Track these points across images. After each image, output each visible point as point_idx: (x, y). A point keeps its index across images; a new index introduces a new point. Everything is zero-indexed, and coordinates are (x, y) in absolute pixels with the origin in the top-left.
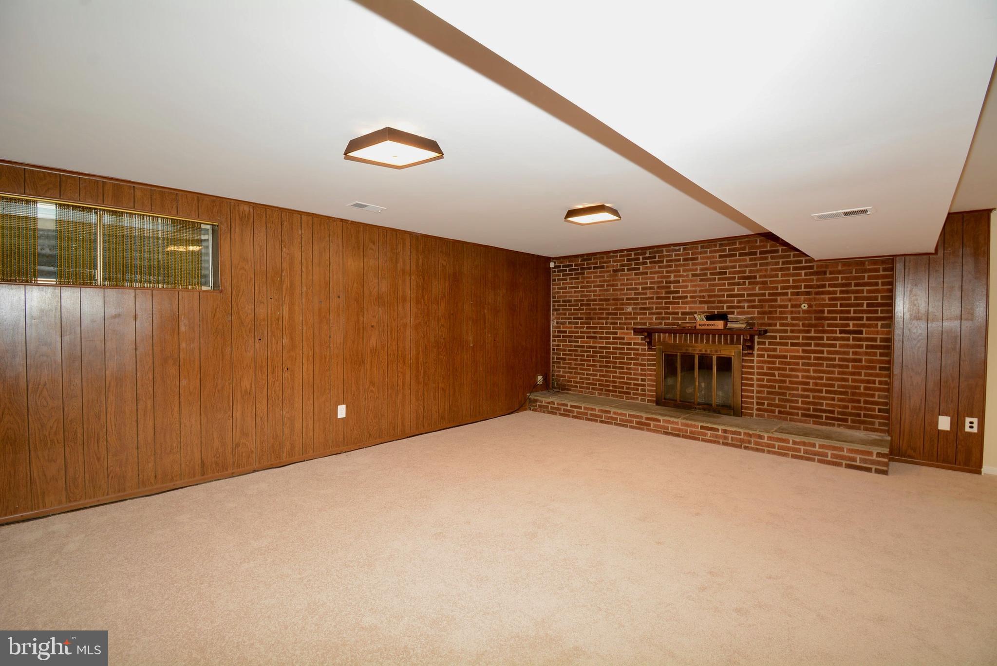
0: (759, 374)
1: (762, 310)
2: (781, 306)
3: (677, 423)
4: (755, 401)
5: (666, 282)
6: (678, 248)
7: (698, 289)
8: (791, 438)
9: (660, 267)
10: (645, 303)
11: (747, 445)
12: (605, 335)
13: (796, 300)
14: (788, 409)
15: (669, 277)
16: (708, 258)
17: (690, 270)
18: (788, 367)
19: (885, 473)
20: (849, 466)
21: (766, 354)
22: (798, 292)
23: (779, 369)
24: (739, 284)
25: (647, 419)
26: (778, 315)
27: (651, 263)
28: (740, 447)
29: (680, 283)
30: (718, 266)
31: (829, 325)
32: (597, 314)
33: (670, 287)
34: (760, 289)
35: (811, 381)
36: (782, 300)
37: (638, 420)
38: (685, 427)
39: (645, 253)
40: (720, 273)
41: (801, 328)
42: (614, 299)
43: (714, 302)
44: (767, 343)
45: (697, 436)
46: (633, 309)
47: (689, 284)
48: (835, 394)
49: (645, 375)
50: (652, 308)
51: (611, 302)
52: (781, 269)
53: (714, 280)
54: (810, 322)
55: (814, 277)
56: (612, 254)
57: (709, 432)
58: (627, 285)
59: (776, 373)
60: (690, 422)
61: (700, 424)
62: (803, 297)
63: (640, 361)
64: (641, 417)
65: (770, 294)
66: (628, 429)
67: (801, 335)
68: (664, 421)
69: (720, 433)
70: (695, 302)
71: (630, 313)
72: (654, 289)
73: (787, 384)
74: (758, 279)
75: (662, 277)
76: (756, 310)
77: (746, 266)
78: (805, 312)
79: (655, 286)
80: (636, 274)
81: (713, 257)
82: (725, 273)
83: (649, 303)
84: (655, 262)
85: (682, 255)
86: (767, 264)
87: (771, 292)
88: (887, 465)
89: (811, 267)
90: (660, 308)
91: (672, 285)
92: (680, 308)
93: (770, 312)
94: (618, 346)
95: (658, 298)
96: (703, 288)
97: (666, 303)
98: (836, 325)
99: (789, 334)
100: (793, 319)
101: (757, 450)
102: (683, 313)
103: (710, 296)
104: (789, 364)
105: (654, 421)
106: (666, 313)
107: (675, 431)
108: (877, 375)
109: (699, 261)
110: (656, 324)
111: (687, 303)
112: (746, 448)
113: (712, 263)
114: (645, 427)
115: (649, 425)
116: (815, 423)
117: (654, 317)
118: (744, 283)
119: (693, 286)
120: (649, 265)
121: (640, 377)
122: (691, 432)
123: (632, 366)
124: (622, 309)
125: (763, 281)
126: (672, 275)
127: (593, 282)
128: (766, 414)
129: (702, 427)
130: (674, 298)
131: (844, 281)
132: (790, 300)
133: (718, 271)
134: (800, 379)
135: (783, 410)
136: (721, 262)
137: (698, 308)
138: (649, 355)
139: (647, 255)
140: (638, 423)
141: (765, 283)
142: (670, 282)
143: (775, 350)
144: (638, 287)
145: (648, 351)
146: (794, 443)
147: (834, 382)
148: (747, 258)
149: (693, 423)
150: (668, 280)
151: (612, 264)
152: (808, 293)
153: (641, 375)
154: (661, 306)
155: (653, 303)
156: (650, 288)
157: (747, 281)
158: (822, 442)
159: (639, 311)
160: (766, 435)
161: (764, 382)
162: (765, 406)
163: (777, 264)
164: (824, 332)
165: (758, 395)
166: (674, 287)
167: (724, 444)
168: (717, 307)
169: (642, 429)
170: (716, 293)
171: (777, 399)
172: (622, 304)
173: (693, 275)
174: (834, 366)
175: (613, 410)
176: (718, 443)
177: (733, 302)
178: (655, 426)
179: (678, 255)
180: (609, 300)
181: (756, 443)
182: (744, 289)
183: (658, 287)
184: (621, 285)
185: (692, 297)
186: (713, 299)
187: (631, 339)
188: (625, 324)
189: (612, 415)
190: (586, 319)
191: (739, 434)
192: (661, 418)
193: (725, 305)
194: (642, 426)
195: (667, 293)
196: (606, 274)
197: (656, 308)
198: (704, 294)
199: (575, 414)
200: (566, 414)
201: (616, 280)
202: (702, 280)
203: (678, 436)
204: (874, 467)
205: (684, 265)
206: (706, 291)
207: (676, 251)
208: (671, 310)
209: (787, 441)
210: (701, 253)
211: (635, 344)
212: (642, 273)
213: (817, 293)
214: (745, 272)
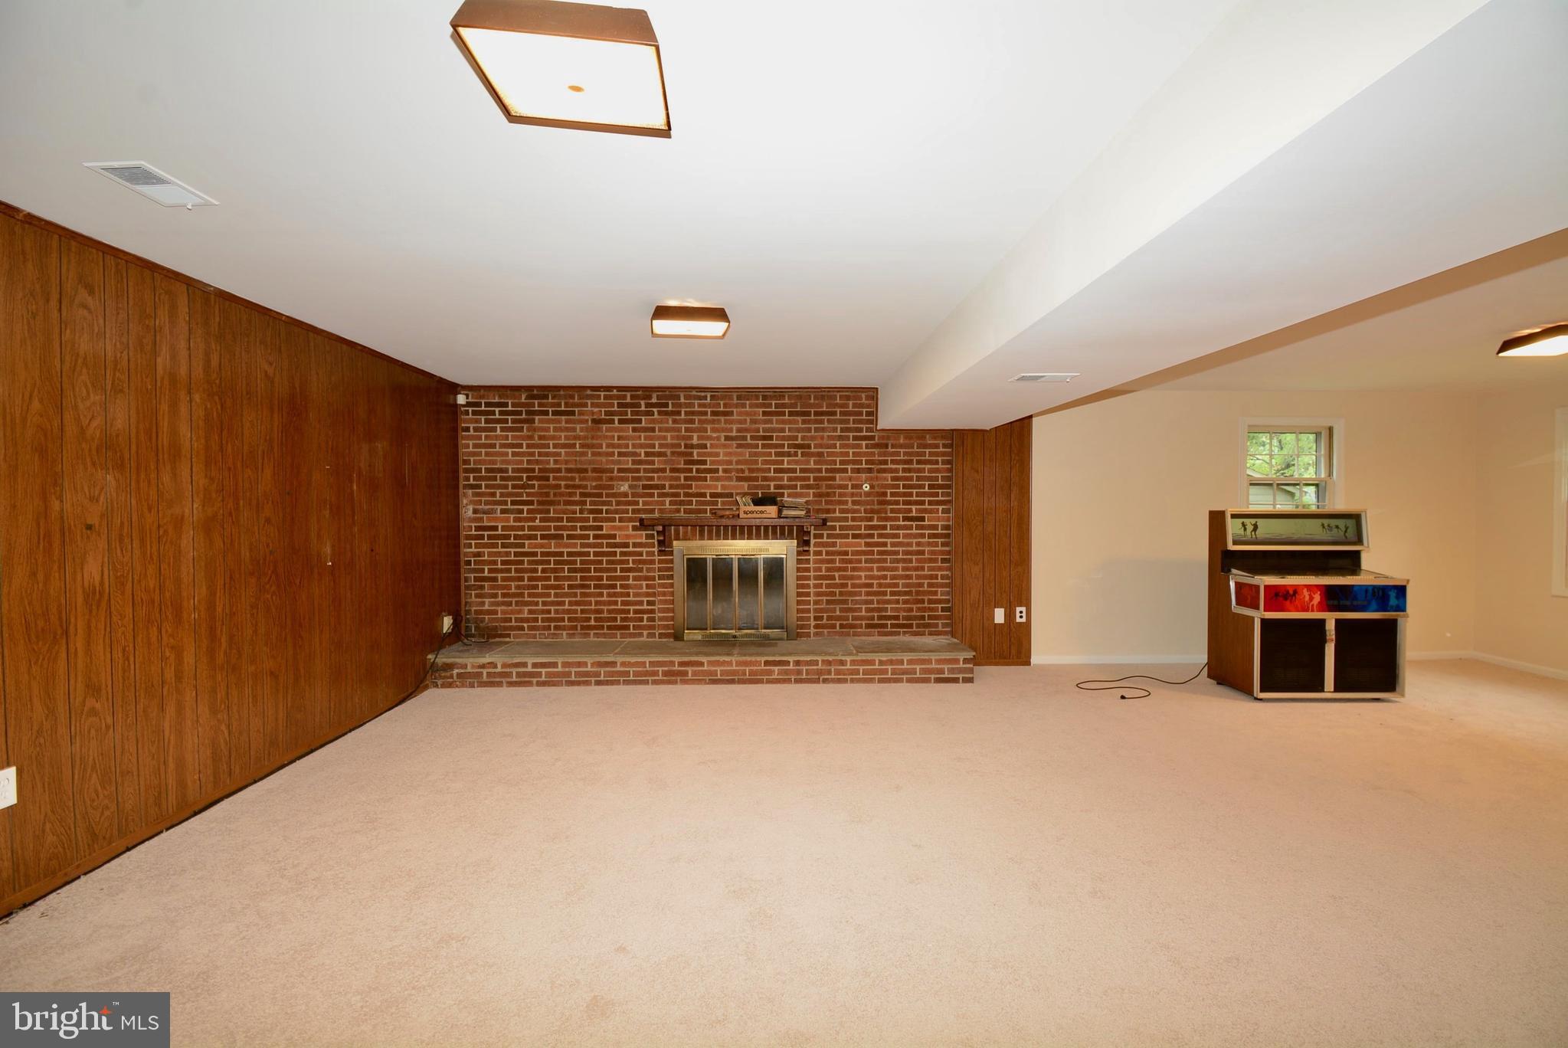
0: (816, 578)
1: (818, 491)
2: (840, 487)
3: (730, 663)
4: (812, 615)
5: (686, 446)
6: (703, 394)
7: (734, 459)
8: (877, 657)
9: (675, 421)
10: (652, 479)
11: (826, 677)
12: (579, 532)
13: (857, 479)
14: (851, 622)
15: (691, 438)
16: (747, 414)
17: (723, 430)
18: (849, 565)
19: (970, 680)
20: (939, 680)
21: (824, 550)
22: (858, 469)
23: (839, 569)
24: (789, 454)
25: (681, 664)
26: (837, 498)
27: (660, 413)
28: (817, 681)
29: (707, 448)
30: (761, 426)
31: (892, 511)
32: (562, 495)
33: (691, 454)
34: (815, 463)
35: (875, 582)
36: (842, 479)
37: (666, 669)
38: (742, 666)
39: (650, 397)
40: (764, 438)
41: (863, 515)
42: (595, 470)
43: (756, 479)
44: (825, 535)
45: (759, 677)
46: (630, 487)
47: (721, 451)
48: (899, 595)
49: (654, 595)
50: (663, 487)
51: (590, 474)
52: (840, 438)
53: (757, 446)
54: (872, 507)
55: (876, 451)
56: (589, 392)
57: (776, 669)
58: (619, 446)
59: (837, 574)
60: (748, 659)
61: (763, 659)
62: (864, 475)
63: (645, 573)
64: (672, 663)
65: (827, 470)
66: (650, 688)
67: (863, 524)
68: (710, 663)
69: (791, 667)
70: (730, 479)
71: (626, 495)
72: (666, 456)
73: (849, 589)
74: (812, 450)
75: (678, 437)
76: (811, 491)
77: (799, 430)
78: (867, 494)
79: (669, 451)
80: (634, 430)
81: (755, 414)
82: (771, 438)
83: (659, 478)
84: (667, 413)
85: (709, 406)
86: (823, 430)
87: (829, 467)
88: (971, 671)
89: (872, 438)
90: (677, 487)
91: (695, 452)
92: (709, 487)
93: (828, 495)
94: (605, 549)
95: (673, 470)
96: (741, 458)
97: (686, 479)
98: (899, 511)
99: (850, 523)
100: (854, 503)
101: (839, 681)
102: (713, 495)
103: (751, 470)
104: (850, 561)
105: (692, 666)
106: (686, 495)
107: (728, 676)
108: (940, 569)
109: (735, 417)
110: (671, 511)
111: (718, 479)
112: (825, 681)
113: (754, 422)
114: (679, 678)
115: (685, 673)
116: (880, 634)
117: (668, 500)
118: (796, 454)
119: (726, 454)
120: (656, 416)
121: (645, 599)
122: (752, 673)
123: (631, 582)
124: (611, 487)
125: (818, 452)
126: (695, 436)
127: (553, 438)
128: (825, 631)
129: (767, 663)
130: (698, 471)
131: (906, 458)
132: (850, 479)
133: (761, 434)
134: (863, 581)
135: (845, 622)
136: (766, 422)
137: (735, 487)
138: (660, 561)
139: (654, 400)
140: (665, 674)
141: (820, 454)
142: (692, 446)
143: (834, 544)
144: (638, 450)
145: (659, 556)
146: (881, 663)
147: (898, 581)
148: (799, 419)
149: (753, 659)
150: (689, 442)
151: (589, 408)
152: (870, 470)
153: (648, 595)
154: (678, 483)
155: (665, 478)
156: (660, 454)
157: (800, 451)
158: (909, 656)
159: (641, 491)
160: (848, 659)
161: (822, 588)
162: (825, 621)
163: (835, 430)
164: (887, 519)
165: (815, 607)
166: (699, 454)
167: (797, 681)
168: (762, 487)
169: (675, 682)
170: (760, 466)
171: (838, 609)
172: (611, 479)
173: (727, 438)
174: (898, 561)
175: (620, 659)
176: (788, 681)
177: (782, 479)
178: (695, 673)
179: (704, 405)
180: (586, 471)
181: (838, 672)
182: (797, 462)
183: (673, 453)
184: (608, 446)
185: (725, 471)
186: (755, 475)
187: (628, 536)
188: (616, 512)
189: (619, 668)
190: (540, 503)
191: (816, 663)
192: (704, 659)
193: (772, 484)
194: (673, 677)
195: (687, 462)
196: (578, 427)
197: (671, 487)
198: (743, 467)
199: (543, 678)
200: (524, 680)
201: (598, 437)
202: (739, 446)
203: (732, 682)
204: (961, 676)
205: (713, 422)
206: (746, 462)
207: (700, 398)
208: (694, 490)
209: (871, 662)
210: (737, 406)
211: (635, 545)
212: (645, 430)
213: (879, 471)
214: (796, 438)
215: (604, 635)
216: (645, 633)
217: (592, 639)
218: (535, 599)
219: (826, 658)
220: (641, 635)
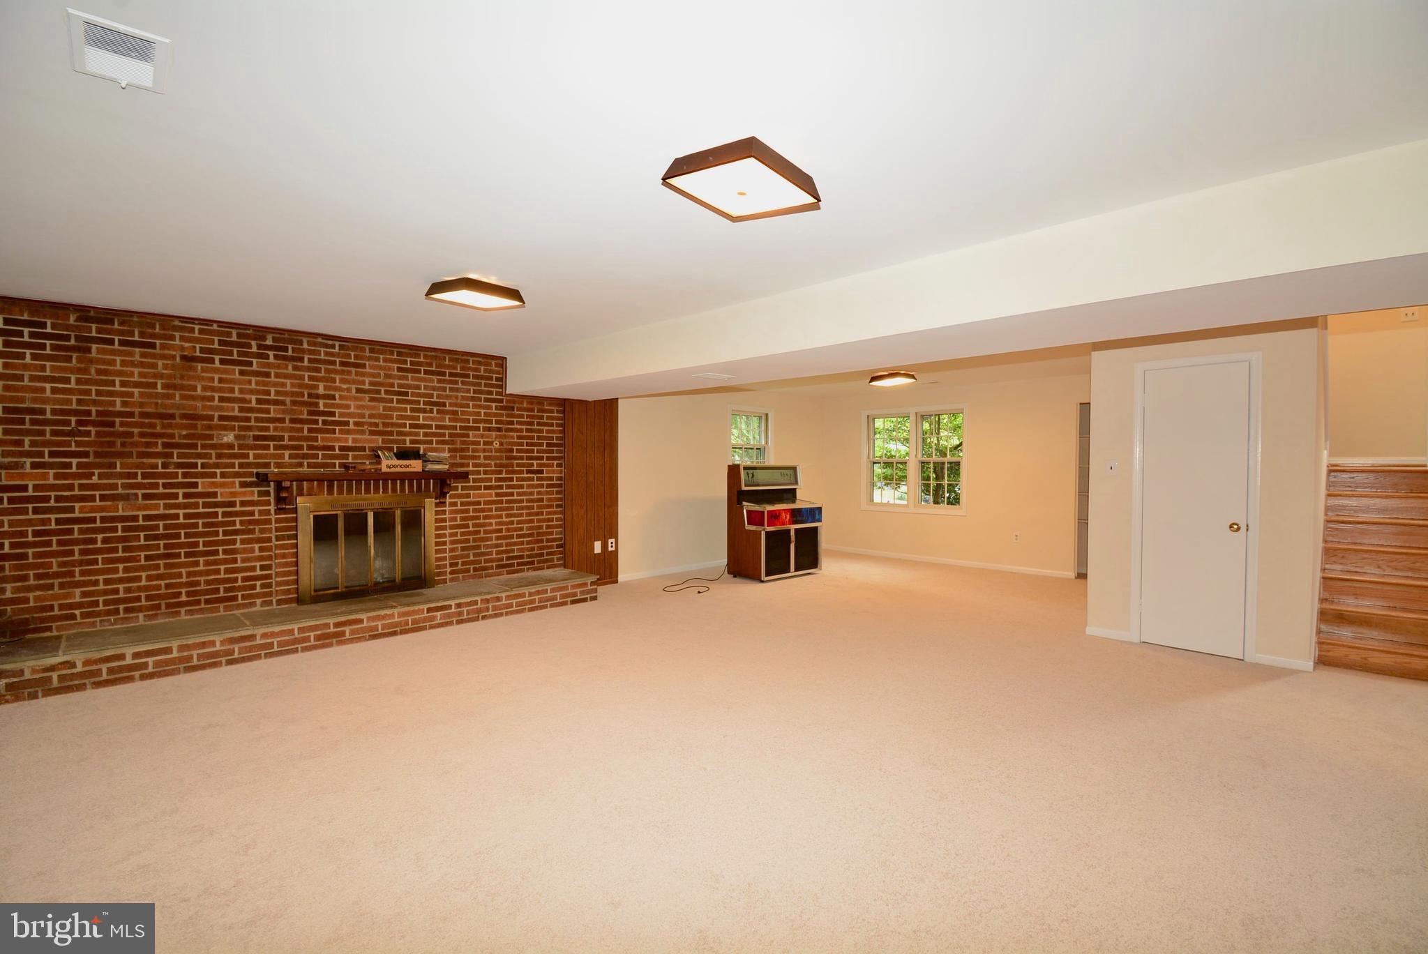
0: (452, 527)
1: (454, 446)
2: (473, 443)
3: (392, 616)
4: (448, 562)
5: (310, 395)
6: (330, 342)
7: (367, 412)
8: (526, 590)
9: (295, 368)
10: (267, 429)
11: (484, 614)
12: (161, 490)
13: (488, 436)
14: (483, 564)
15: (316, 387)
16: (381, 368)
17: (354, 382)
18: (482, 514)
19: (594, 598)
20: (573, 602)
21: (459, 501)
22: (489, 427)
23: (473, 518)
24: (424, 411)
25: (337, 625)
26: (470, 453)
27: (276, 357)
28: (477, 619)
29: (335, 399)
30: (396, 382)
31: (518, 465)
32: (135, 445)
33: (317, 405)
34: (450, 420)
35: (504, 527)
36: (475, 436)
37: (319, 632)
38: (404, 617)
39: (264, 339)
40: (399, 393)
41: (493, 468)
42: (184, 416)
43: (391, 433)
44: (460, 488)
45: (421, 625)
46: (236, 437)
47: (352, 403)
48: (524, 538)
49: (270, 558)
50: (282, 438)
51: (178, 420)
52: (473, 399)
53: (391, 401)
54: (502, 461)
55: (504, 412)
56: (177, 323)
57: (438, 614)
58: (220, 390)
59: (470, 523)
60: (411, 608)
61: (425, 607)
62: (494, 433)
63: (257, 535)
64: (327, 625)
65: (461, 428)
66: (300, 655)
67: (493, 476)
68: (369, 619)
69: (453, 610)
70: (363, 432)
71: (231, 446)
72: (285, 405)
73: (482, 535)
74: (448, 408)
75: (300, 386)
76: (447, 446)
77: (434, 389)
78: (497, 450)
79: (288, 400)
80: (242, 373)
81: (390, 369)
82: (406, 394)
83: (275, 429)
84: (285, 358)
85: (338, 355)
86: (457, 390)
87: (463, 424)
88: (596, 591)
89: (501, 401)
90: (299, 439)
91: (321, 402)
92: (338, 440)
93: (462, 450)
94: (201, 510)
95: (293, 421)
96: (374, 412)
97: (310, 430)
98: (523, 465)
99: (482, 476)
100: (485, 458)
101: (496, 616)
102: (341, 448)
103: (385, 425)
104: (483, 510)
105: (350, 625)
106: (310, 448)
107: (388, 629)
108: (555, 513)
109: (368, 370)
110: (291, 465)
111: (349, 432)
112: (484, 618)
113: (387, 376)
114: (334, 640)
115: (343, 634)
116: (509, 573)
117: (287, 453)
118: (432, 411)
119: (358, 407)
120: (272, 359)
121: (258, 564)
122: (414, 622)
123: (238, 545)
124: (211, 437)
125: (453, 411)
126: (321, 385)
127: (120, 373)
128: (460, 575)
129: (429, 610)
130: (324, 422)
131: (528, 420)
132: (482, 436)
133: (396, 389)
134: (494, 527)
135: (478, 566)
136: (400, 378)
137: (368, 441)
138: (277, 521)
139: (269, 342)
140: (318, 638)
141: (455, 413)
142: (318, 396)
143: (468, 496)
144: (247, 397)
145: (276, 514)
146: (530, 594)
147: (522, 525)
148: (435, 378)
149: (416, 608)
150: (314, 392)
151: (177, 342)
152: (499, 430)
153: (261, 558)
154: (300, 435)
155: (283, 429)
156: (276, 402)
157: (435, 409)
159: (251, 442)
160: (503, 595)
161: (457, 536)
162: (460, 567)
163: (468, 391)
164: (514, 472)
165: (451, 554)
166: (325, 405)
167: (459, 622)
168: (397, 441)
169: (331, 645)
170: (395, 420)
171: (471, 554)
172: (210, 427)
173: (358, 391)
174: (523, 508)
175: (259, 631)
176: (451, 623)
177: (417, 434)
178: (352, 632)
179: (332, 354)
180: (172, 416)
181: (495, 608)
182: (432, 419)
183: (294, 403)
184: (204, 389)
185: (356, 424)
186: (389, 429)
187: (234, 494)
188: (217, 466)
189: (259, 641)
190: (97, 455)
191: (475, 603)
192: (364, 616)
193: (408, 439)
194: (327, 639)
195: (310, 413)
196: (160, 363)
197: (291, 439)
198: (376, 421)
199: (150, 669)
200: (121, 676)
201: (193, 378)
202: (372, 400)
203: (394, 634)
204: (588, 596)
205: (343, 372)
206: (380, 416)
207: (327, 346)
208: (320, 443)
209: (522, 595)
210: (370, 359)
211: (243, 504)
212: (257, 374)
213: (508, 430)
214: (432, 396)
215: (201, 611)
216: (258, 601)
217: (184, 617)
218: (93, 578)
219: (484, 597)
220: (254, 604)
